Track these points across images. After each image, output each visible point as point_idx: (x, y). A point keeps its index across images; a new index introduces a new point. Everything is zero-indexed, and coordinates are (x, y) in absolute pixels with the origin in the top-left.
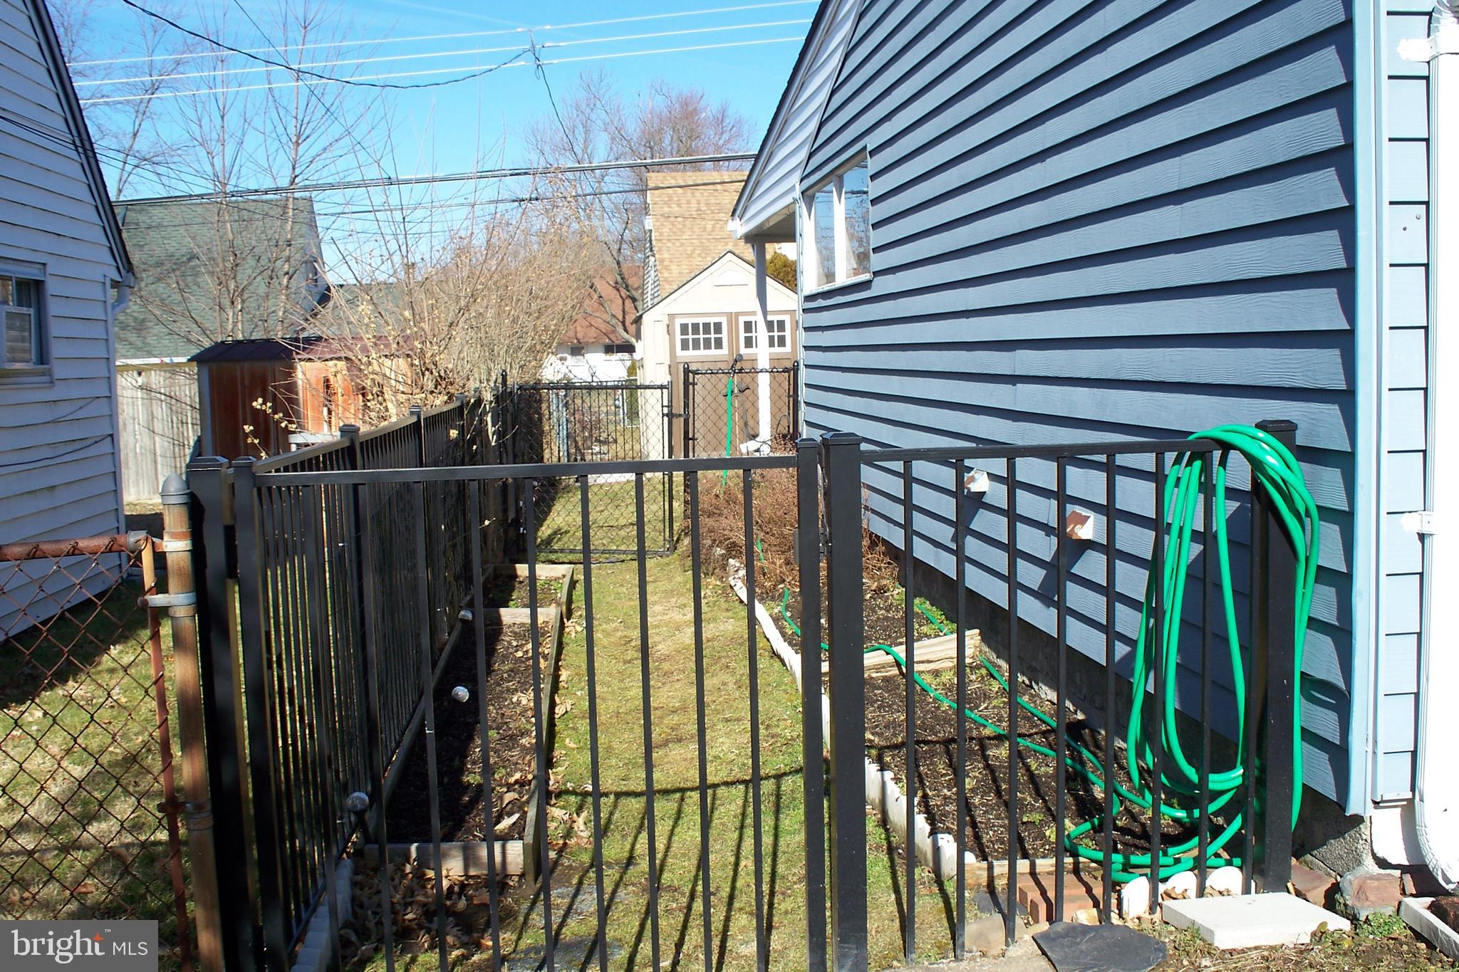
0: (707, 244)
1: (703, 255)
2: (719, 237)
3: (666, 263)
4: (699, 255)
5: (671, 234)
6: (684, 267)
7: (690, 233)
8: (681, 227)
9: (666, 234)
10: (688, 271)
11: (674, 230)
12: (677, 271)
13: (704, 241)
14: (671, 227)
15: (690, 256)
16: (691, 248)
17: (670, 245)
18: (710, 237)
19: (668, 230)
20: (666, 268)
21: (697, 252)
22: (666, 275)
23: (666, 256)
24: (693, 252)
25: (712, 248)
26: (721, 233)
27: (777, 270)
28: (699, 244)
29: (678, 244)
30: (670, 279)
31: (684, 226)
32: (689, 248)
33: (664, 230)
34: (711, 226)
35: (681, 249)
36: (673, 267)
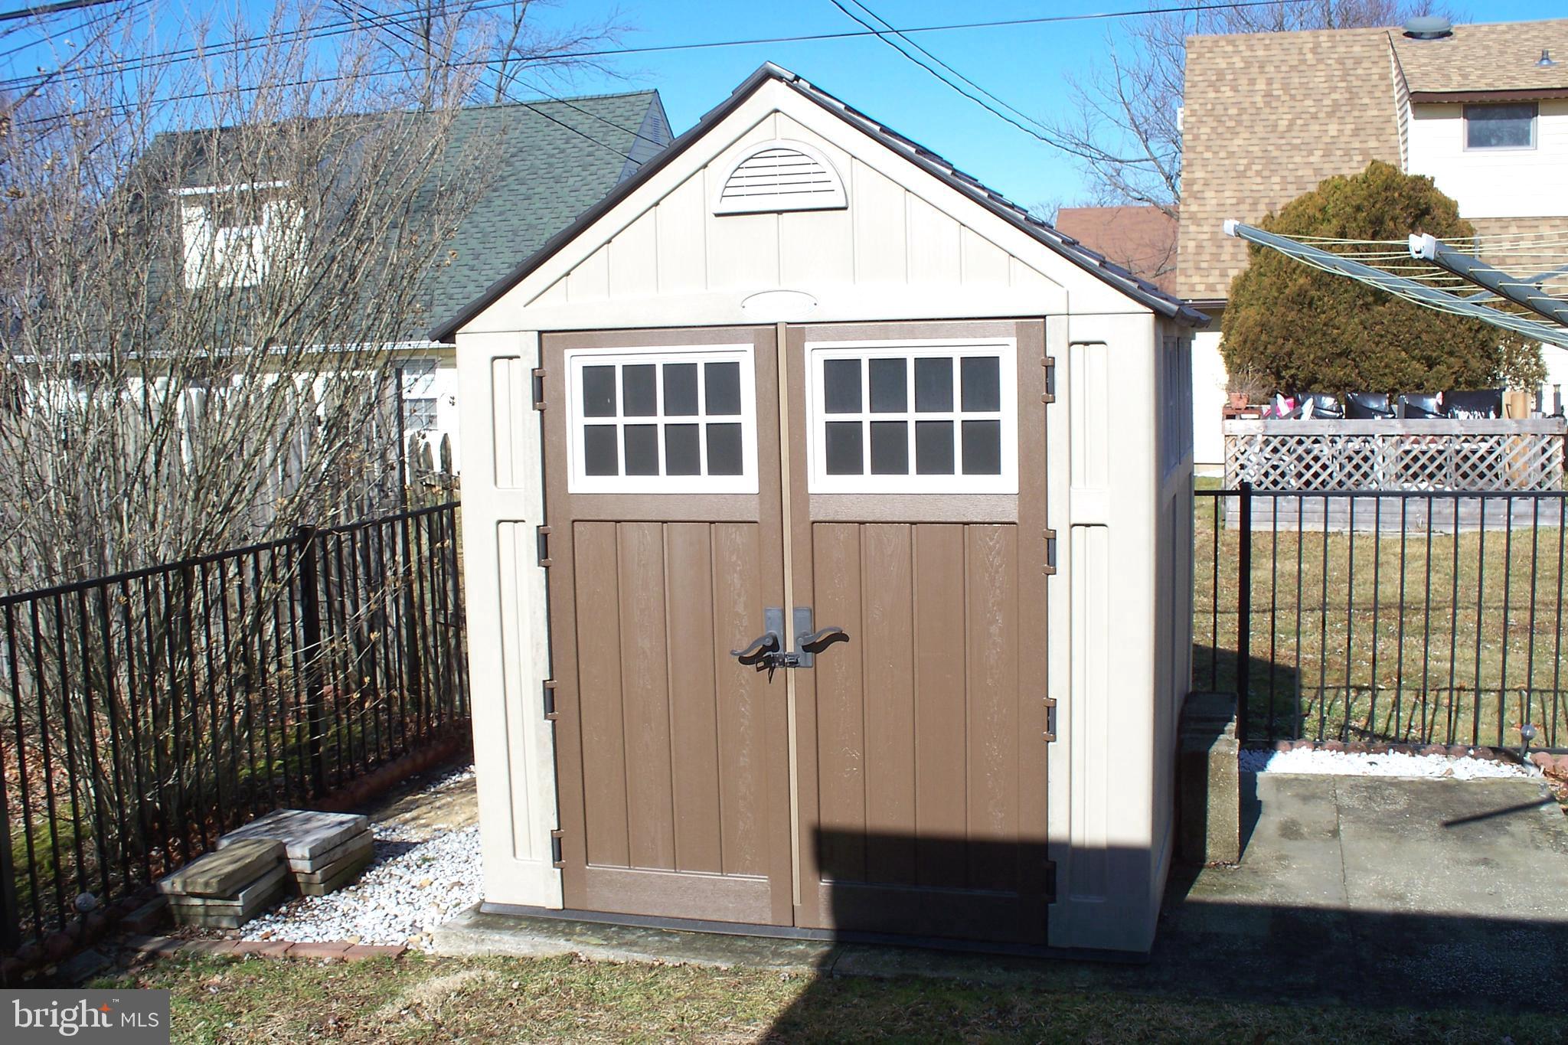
0: (1275, 153)
1: (1266, 173)
2: (1299, 141)
3: (1196, 188)
4: (1258, 173)
5: (1214, 136)
6: (1227, 194)
7: (1247, 136)
8: (1232, 124)
9: (1204, 137)
10: (1234, 201)
11: (1220, 130)
12: (1214, 202)
13: (1270, 148)
14: (1215, 124)
15: (1242, 175)
16: (1245, 161)
17: (1208, 155)
18: (1283, 141)
19: (1208, 130)
20: (1197, 197)
21: (1255, 167)
22: (1194, 208)
23: (1199, 174)
24: (1248, 167)
25: (1285, 160)
26: (1302, 134)
27: (1370, 196)
28: (1260, 154)
29: (1222, 154)
30: (1200, 215)
31: (1239, 123)
32: (1242, 161)
33: (1203, 130)
34: (1286, 123)
35: (1227, 162)
36: (1209, 194)
